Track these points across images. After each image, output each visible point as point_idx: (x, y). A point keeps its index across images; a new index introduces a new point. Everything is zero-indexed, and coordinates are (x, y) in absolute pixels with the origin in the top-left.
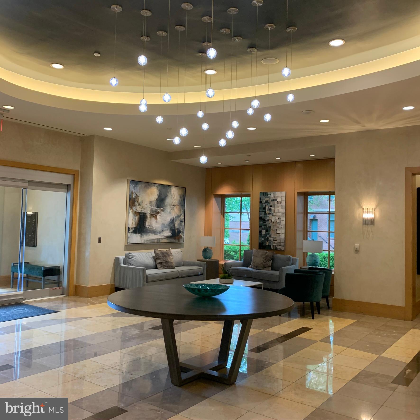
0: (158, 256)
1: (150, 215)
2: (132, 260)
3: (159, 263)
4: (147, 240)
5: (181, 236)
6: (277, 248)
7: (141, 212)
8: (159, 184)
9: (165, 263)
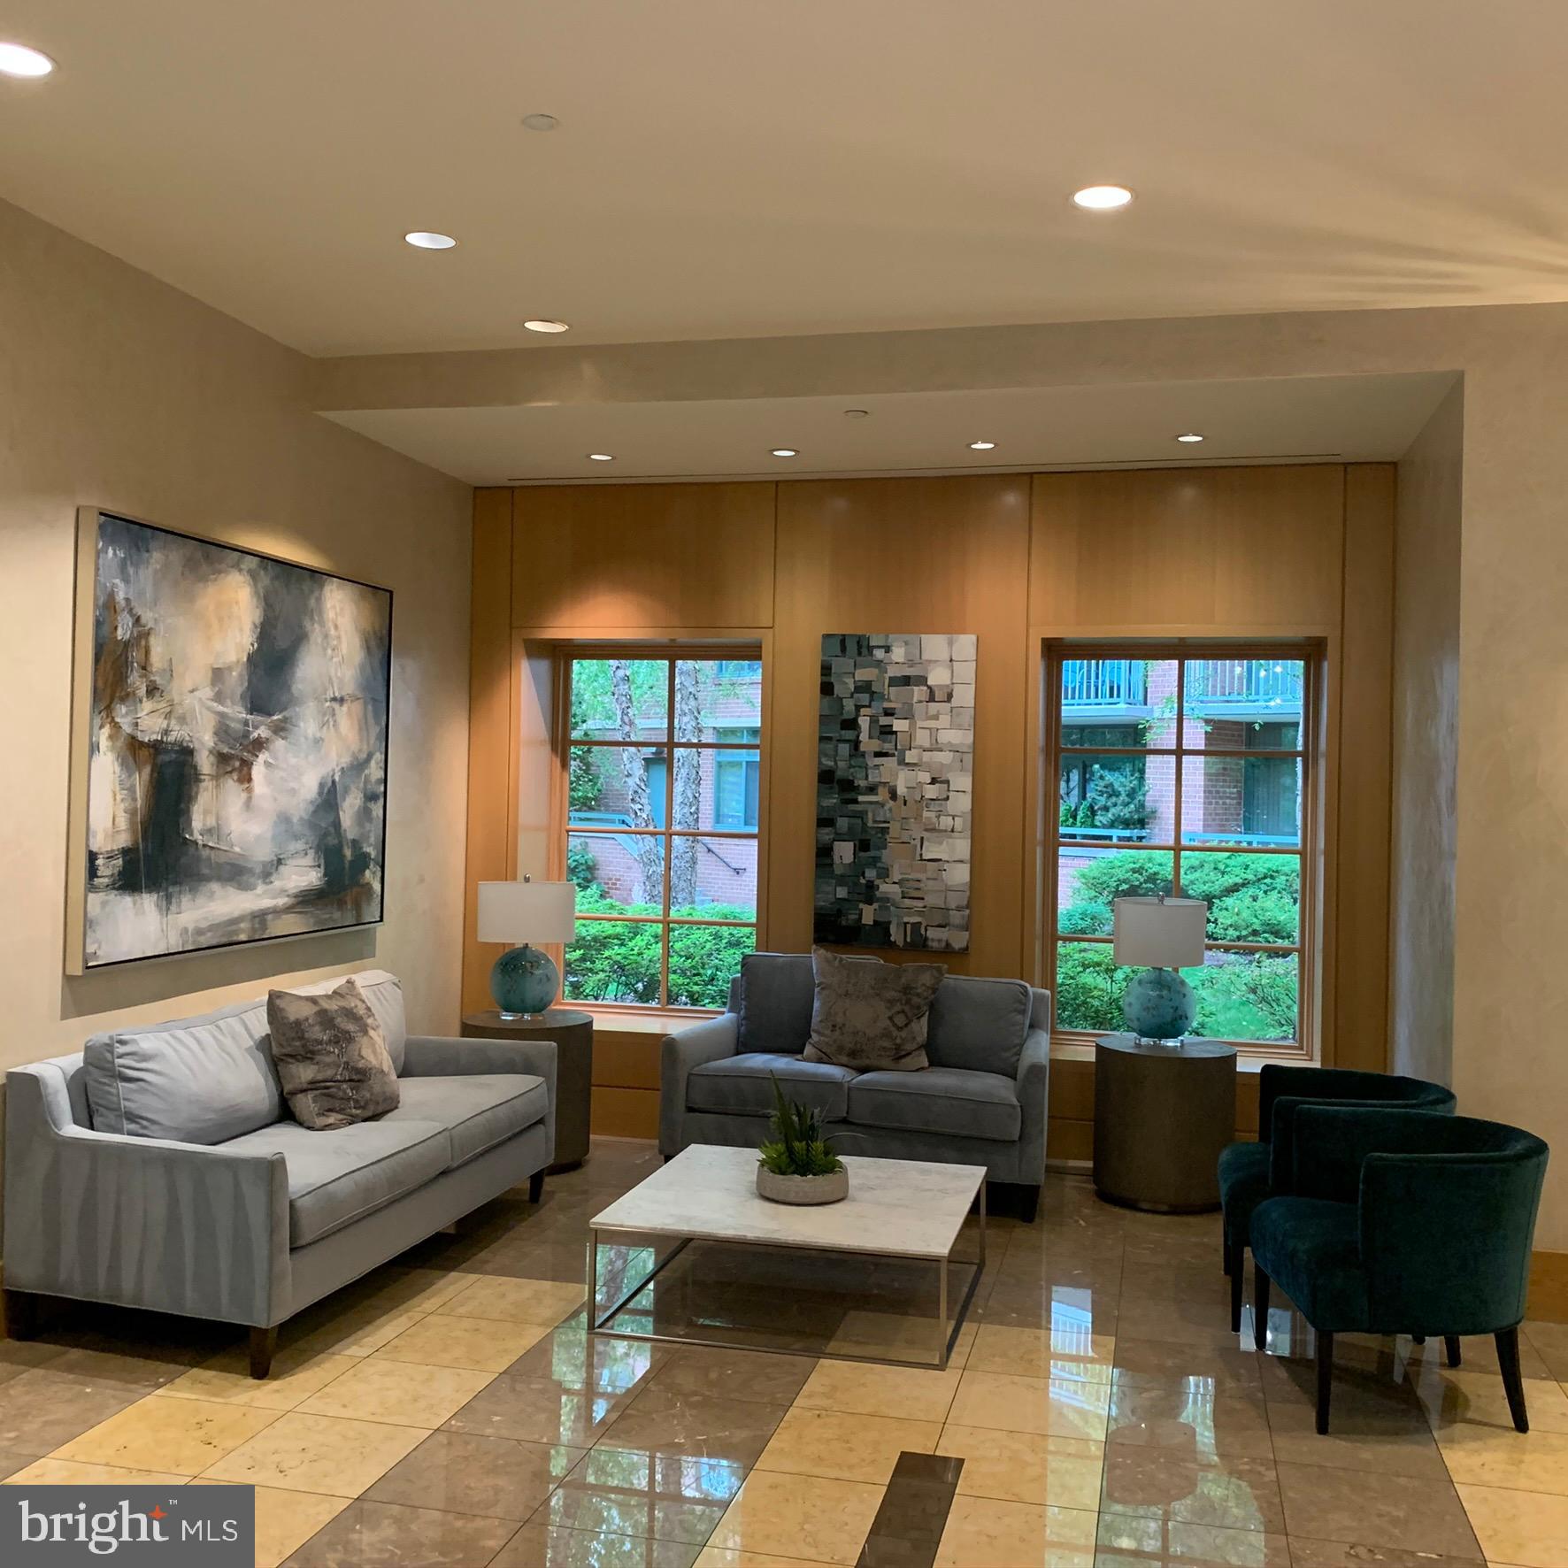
0: (302, 1038)
1: (212, 758)
2: (143, 1091)
3: (311, 1083)
4: (199, 932)
5: (368, 886)
6: (926, 939)
7: (162, 741)
8: (264, 558)
9: (351, 1080)
